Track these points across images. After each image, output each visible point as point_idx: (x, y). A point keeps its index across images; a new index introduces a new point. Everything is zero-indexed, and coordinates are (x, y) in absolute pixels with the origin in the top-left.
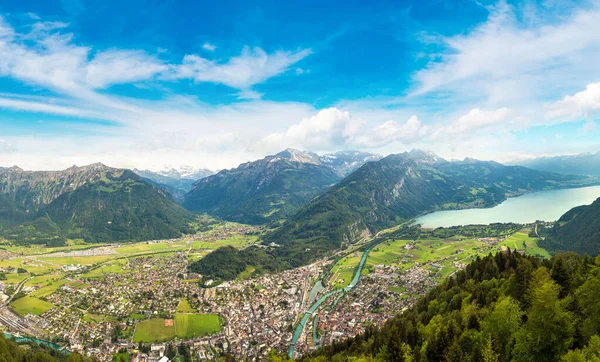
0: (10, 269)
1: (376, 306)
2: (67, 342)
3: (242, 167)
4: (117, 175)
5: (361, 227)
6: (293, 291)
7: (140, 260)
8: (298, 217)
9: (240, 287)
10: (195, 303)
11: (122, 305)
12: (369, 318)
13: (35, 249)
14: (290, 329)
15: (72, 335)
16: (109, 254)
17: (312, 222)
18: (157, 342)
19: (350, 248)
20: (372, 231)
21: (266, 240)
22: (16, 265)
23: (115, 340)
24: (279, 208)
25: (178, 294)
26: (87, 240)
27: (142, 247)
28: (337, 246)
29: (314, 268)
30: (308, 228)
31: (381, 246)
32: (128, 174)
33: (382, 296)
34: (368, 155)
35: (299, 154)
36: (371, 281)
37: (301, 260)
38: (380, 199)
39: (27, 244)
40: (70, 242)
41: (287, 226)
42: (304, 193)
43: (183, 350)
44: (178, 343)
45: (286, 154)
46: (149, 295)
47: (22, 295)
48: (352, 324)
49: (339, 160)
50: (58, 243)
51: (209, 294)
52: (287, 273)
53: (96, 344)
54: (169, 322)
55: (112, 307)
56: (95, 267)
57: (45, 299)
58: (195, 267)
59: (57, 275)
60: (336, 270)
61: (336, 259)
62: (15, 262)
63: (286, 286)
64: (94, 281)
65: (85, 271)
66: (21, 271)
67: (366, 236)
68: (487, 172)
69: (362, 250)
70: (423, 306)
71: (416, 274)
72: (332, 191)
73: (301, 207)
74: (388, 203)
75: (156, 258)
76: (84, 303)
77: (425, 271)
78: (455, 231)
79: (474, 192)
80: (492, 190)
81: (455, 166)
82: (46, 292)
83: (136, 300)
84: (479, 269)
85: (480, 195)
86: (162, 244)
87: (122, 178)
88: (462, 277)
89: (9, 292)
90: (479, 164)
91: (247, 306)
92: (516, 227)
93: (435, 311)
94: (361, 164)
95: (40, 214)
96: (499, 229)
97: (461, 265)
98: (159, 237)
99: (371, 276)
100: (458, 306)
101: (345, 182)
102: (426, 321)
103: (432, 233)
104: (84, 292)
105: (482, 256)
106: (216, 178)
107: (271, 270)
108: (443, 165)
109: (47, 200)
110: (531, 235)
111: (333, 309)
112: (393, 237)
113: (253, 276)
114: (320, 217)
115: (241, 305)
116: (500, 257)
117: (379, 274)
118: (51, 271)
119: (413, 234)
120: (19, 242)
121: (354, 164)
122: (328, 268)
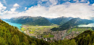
0: (29, 28)
2: (36, 37)
5: (71, 26)
7: (45, 28)
8: (64, 24)
9: (56, 32)
10: (51, 34)
11: (42, 33)
12: (71, 37)
13: (32, 26)
14: (62, 38)
15: (36, 36)
16: (41, 27)
18: (46, 38)
19: (70, 29)
20: (73, 27)
21: (60, 27)
22: (30, 28)
23: (41, 37)
24: (62, 23)
25: (49, 32)
26: (38, 25)
27: (45, 27)
28: (68, 28)
30: (65, 26)
31: (74, 29)
32: (44, 18)
33: (73, 35)
34: (72, 18)
35: (65, 17)
36: (72, 33)
37: (64, 30)
38: (74, 23)
39: (31, 25)
40: (36, 25)
41: (62, 25)
42: (65, 22)
43: (49, 39)
44: (49, 38)
45: (63, 17)
46: (46, 32)
47: (31, 31)
48: (69, 38)
49: (69, 18)
50: (35, 25)
51: (53, 33)
52: (62, 31)
53: (39, 37)
54: (48, 36)
58: (51, 29)
59: (35, 29)
60: (68, 31)
61: (68, 30)
62: (30, 27)
63: (62, 32)
65: (38, 29)
66: (31, 28)
68: (87, 21)
69: (71, 29)
70: (78, 36)
71: (77, 32)
72: (68, 22)
73: (64, 23)
74: (75, 24)
75: (47, 28)
76: (38, 33)
77: (79, 32)
78: (83, 27)
79: (85, 23)
80: (87, 23)
81: (83, 20)
82: (34, 31)
83: (44, 33)
84: (85, 32)
85: (86, 23)
86: (47, 26)
87: (43, 18)
88: (83, 33)
89: (29, 31)
90: (86, 20)
92: (90, 27)
93: (80, 37)
96: (88, 28)
97: (83, 32)
98: (47, 25)
100: (83, 36)
101: (70, 21)
102: (79, 38)
103: (80, 28)
104: (38, 31)
105: (86, 30)
106: (54, 19)
107: (60, 30)
108: (81, 19)
109: (34, 20)
110: (92, 28)
111: (67, 36)
112: (75, 28)
113: (58, 31)
114: (66, 25)
115: (56, 34)
116: (88, 31)
117: (73, 32)
119: (77, 27)
120: (30, 25)
122: (67, 31)
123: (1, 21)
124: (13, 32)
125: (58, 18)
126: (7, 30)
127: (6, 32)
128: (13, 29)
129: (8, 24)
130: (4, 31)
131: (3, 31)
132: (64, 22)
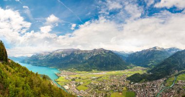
0: (76, 78)
1: (178, 92)
3: (142, 51)
4: (107, 52)
5: (175, 69)
6: (155, 86)
7: (113, 76)
8: (158, 66)
9: (140, 84)
10: (128, 89)
11: (108, 88)
13: (84, 72)
15: (94, 96)
16: (104, 73)
17: (162, 67)
19: (172, 75)
20: (179, 71)
21: (148, 72)
24: (153, 63)
25: (123, 86)
26: (98, 70)
27: (113, 72)
28: (168, 75)
29: (161, 80)
30: (160, 69)
31: (181, 75)
32: (110, 52)
33: (180, 89)
34: (178, 49)
35: (159, 48)
36: (177, 85)
37: (158, 78)
38: (181, 62)
39: (81, 71)
40: (93, 70)
41: (155, 68)
42: (159, 59)
45: (155, 48)
46: (115, 86)
47: (80, 85)
49: (171, 50)
50: (91, 71)
52: (154, 82)
55: (105, 89)
56: (100, 77)
57: (86, 86)
58: (128, 79)
59: (89, 80)
60: (168, 81)
61: (168, 78)
62: (78, 76)
63: (153, 85)
64: (100, 81)
65: (97, 79)
66: (79, 78)
67: (177, 72)
69: (175, 76)
72: (168, 59)
73: (159, 63)
75: (117, 76)
76: (97, 87)
82: (87, 84)
83: (112, 87)
87: (108, 53)
89: (76, 84)
91: (142, 90)
94: (176, 51)
95: (85, 62)
98: (118, 69)
99: (178, 83)
101: (172, 57)
104: (97, 84)
106: (135, 54)
107: (150, 80)
109: (87, 59)
111: (166, 92)
113: (145, 82)
114: (164, 66)
117: (180, 83)
118: (88, 78)
120: (79, 70)
121: (174, 51)
122: (165, 80)
123: (10, 61)
124: (39, 88)
125: (145, 51)
126: (23, 83)
127: (23, 89)
128: (37, 81)
129: (25, 69)
130: (17, 86)
131: (14, 86)
132: (158, 61)
